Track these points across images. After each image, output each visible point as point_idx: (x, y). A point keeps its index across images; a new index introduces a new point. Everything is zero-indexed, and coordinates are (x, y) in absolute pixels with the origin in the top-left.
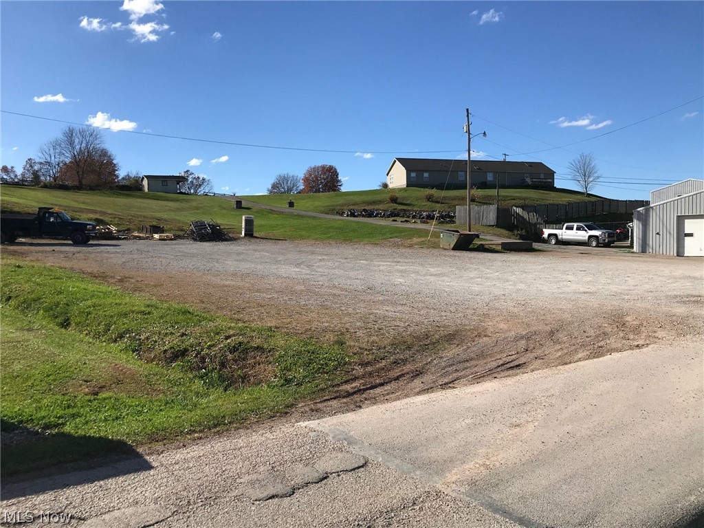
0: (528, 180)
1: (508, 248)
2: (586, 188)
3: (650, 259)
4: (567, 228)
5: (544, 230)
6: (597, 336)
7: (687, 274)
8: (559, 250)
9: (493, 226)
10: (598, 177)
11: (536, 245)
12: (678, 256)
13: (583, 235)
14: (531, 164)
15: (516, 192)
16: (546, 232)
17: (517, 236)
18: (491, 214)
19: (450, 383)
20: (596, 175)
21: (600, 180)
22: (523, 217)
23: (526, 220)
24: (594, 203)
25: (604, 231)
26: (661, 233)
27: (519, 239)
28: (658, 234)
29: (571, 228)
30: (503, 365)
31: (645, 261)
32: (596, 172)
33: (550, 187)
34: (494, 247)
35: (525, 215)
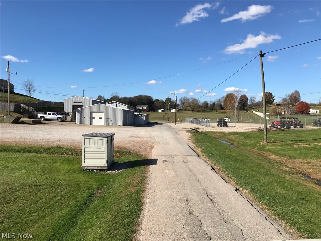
0: (2, 88)
2: (30, 94)
3: (83, 126)
5: (37, 114)
13: (55, 117)
14: (2, 81)
16: (39, 115)
20: (34, 89)
22: (25, 109)
23: (27, 110)
28: (84, 117)
29: (50, 114)
33: (12, 92)
34: (28, 122)
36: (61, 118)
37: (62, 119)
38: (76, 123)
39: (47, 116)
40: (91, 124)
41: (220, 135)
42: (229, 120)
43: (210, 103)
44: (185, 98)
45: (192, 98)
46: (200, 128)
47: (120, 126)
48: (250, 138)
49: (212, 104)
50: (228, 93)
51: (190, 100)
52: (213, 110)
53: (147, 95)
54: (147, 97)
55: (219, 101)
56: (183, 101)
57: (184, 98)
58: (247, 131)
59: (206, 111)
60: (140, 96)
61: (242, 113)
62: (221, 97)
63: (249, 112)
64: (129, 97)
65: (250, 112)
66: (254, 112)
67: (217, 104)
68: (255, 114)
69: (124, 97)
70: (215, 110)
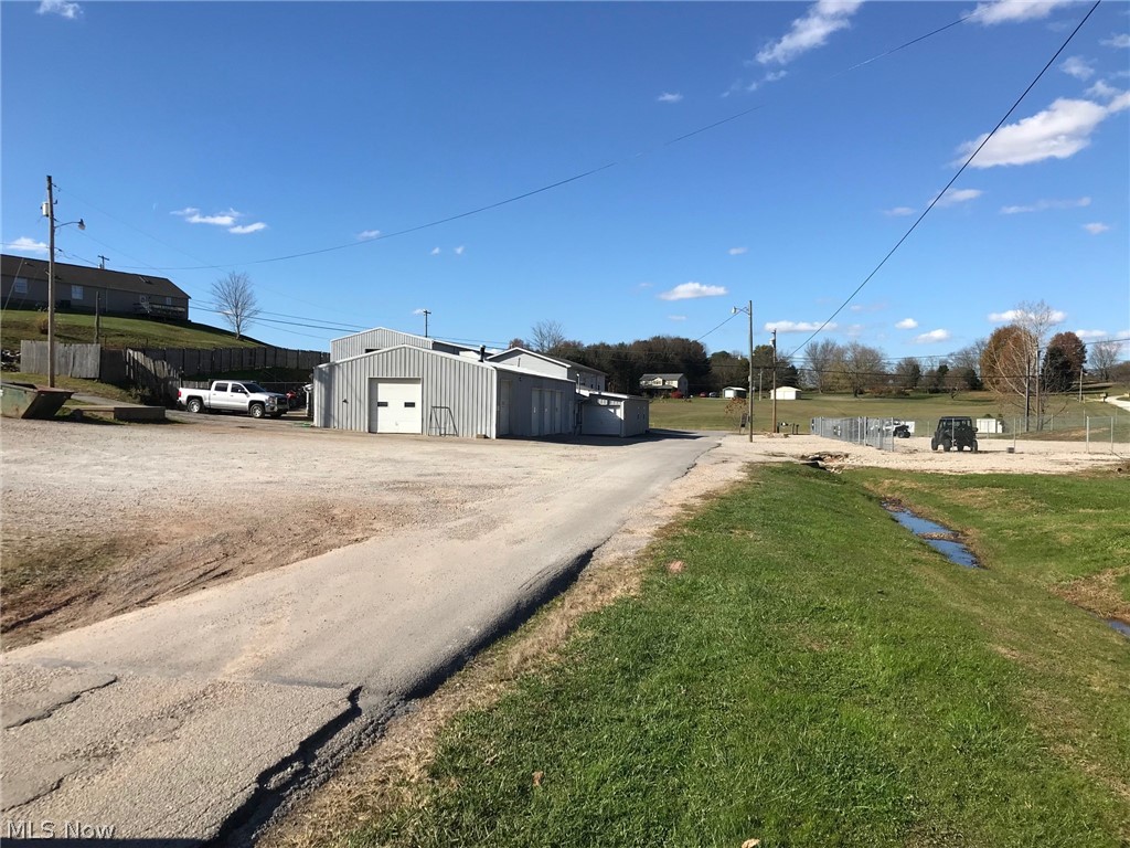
0: (146, 306)
1: (124, 417)
2: (238, 327)
3: (337, 437)
4: (218, 389)
5: (181, 389)
6: (307, 534)
7: (386, 456)
8: (207, 422)
9: (94, 379)
10: (256, 312)
11: (170, 414)
12: (369, 432)
13: (241, 400)
14: (150, 280)
15: (126, 324)
16: (185, 393)
17: (136, 398)
18: (88, 358)
19: (148, 600)
20: (253, 308)
21: (260, 315)
22: (144, 368)
23: (150, 372)
24: (252, 352)
25: (273, 394)
26: (349, 401)
27: (140, 403)
28: (345, 401)
29: (224, 389)
30: (205, 574)
31: (331, 439)
32: (254, 304)
33: (181, 320)
34: (101, 415)
35: (149, 364)
36: (261, 403)
37: (268, 410)
38: (316, 422)
39: (213, 397)
40: (372, 430)
41: (913, 485)
42: (1000, 430)
43: (928, 365)
44: (827, 344)
45: (854, 347)
46: (847, 456)
47: (486, 437)
48: (1074, 502)
49: (936, 368)
50: (1000, 327)
51: (849, 356)
52: (937, 391)
53: (683, 336)
54: (684, 342)
55: (965, 356)
56: (820, 357)
57: (823, 347)
58: (1065, 469)
59: (912, 395)
60: (657, 339)
61: (1056, 402)
62: (973, 344)
63: (1088, 399)
64: (617, 343)
65: (1092, 400)
66: (1112, 400)
67: (957, 370)
68: (1114, 407)
69: (597, 343)
70: (945, 391)
